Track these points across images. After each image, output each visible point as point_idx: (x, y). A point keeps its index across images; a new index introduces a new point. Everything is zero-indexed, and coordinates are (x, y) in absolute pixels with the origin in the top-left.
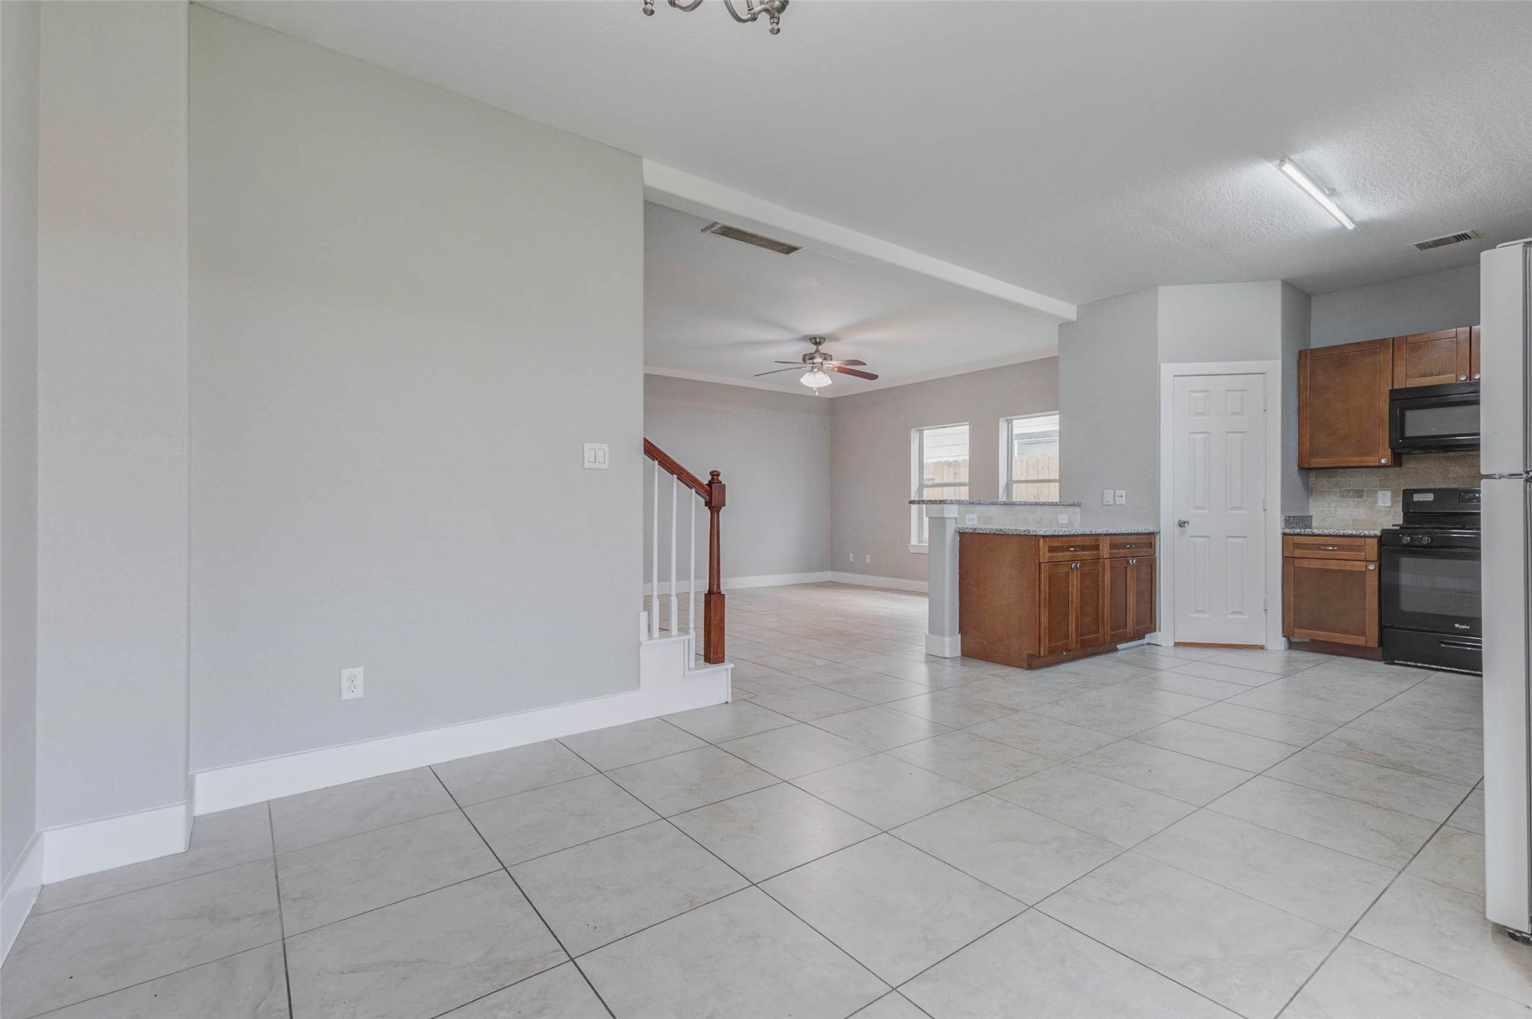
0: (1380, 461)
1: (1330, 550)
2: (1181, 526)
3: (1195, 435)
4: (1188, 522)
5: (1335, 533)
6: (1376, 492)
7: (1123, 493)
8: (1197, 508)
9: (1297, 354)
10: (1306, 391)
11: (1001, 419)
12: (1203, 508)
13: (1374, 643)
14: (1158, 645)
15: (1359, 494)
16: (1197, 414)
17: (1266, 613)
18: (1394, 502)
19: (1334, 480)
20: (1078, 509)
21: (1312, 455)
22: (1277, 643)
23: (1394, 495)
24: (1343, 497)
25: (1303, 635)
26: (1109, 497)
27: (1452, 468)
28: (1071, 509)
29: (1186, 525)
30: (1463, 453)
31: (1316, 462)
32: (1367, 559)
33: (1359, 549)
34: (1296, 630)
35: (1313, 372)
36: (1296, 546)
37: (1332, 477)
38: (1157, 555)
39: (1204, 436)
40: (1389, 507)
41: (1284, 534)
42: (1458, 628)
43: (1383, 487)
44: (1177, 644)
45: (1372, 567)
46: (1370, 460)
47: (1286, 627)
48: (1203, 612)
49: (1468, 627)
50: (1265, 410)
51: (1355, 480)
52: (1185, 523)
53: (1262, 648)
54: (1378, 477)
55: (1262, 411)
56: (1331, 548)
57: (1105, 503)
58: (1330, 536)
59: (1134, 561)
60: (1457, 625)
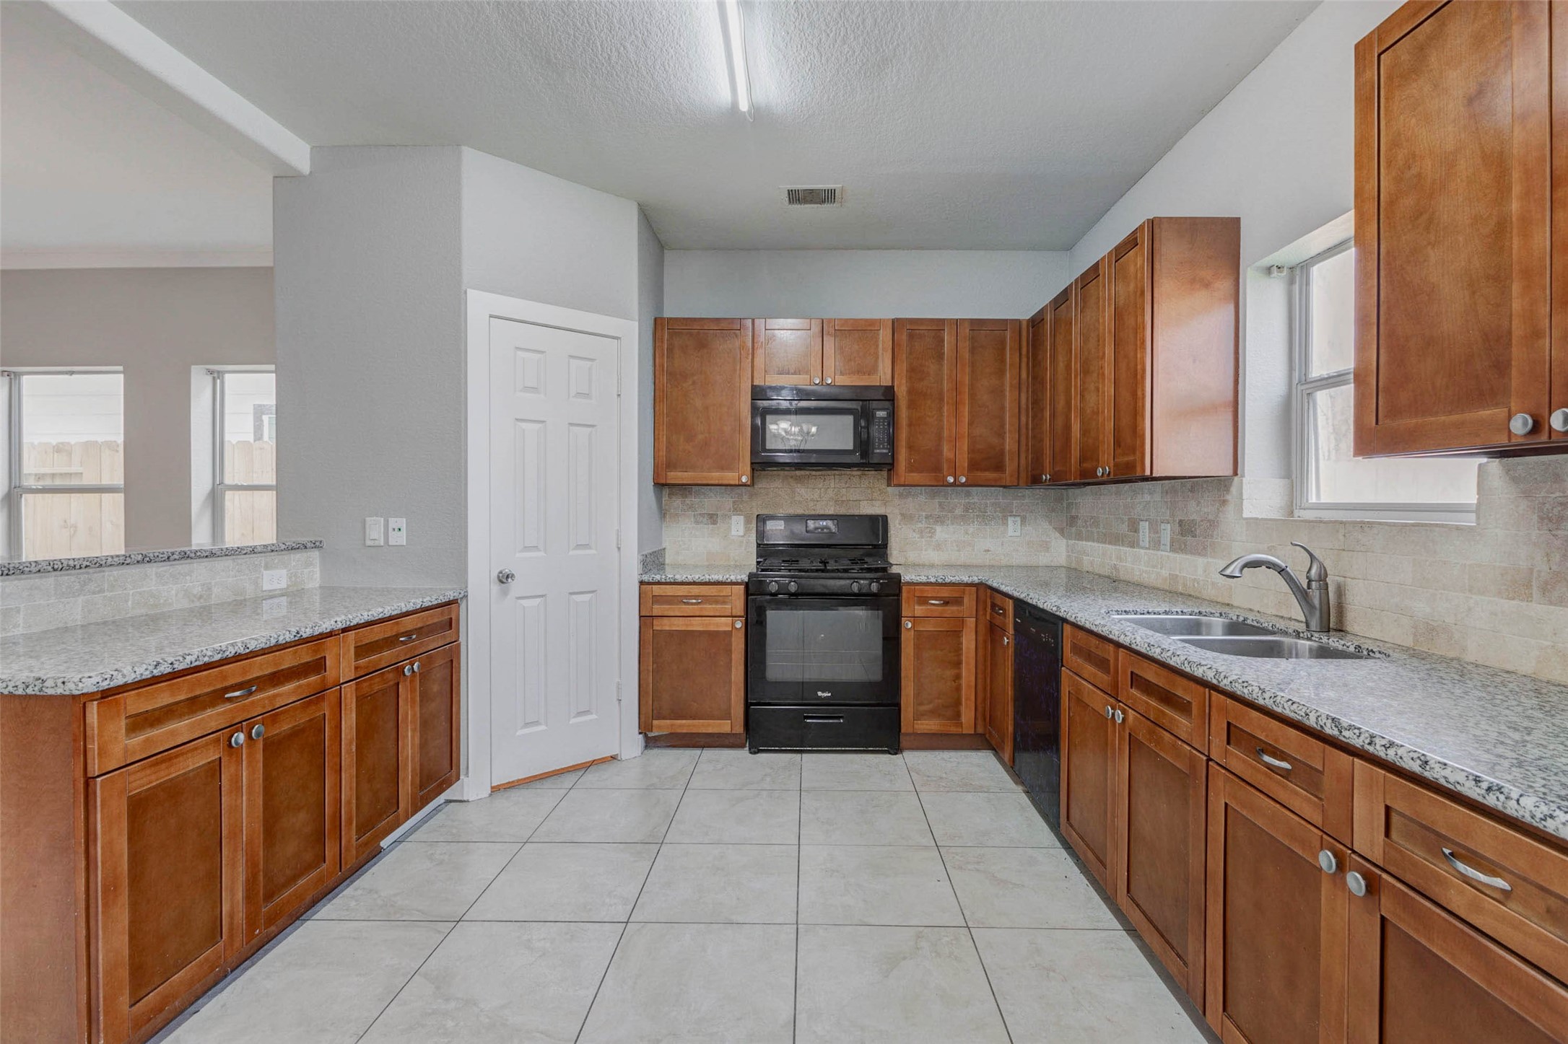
0: (740, 479)
1: (692, 604)
2: (503, 582)
3: (524, 425)
4: (513, 575)
5: (699, 580)
6: (730, 517)
7: (402, 522)
8: (526, 549)
9: (652, 322)
10: (663, 375)
11: (194, 369)
12: (536, 548)
13: (739, 729)
14: (465, 801)
15: (713, 518)
16: (526, 389)
17: (619, 703)
18: (747, 530)
19: (688, 501)
20: (315, 554)
21: (670, 465)
22: (631, 745)
23: (748, 522)
24: (697, 522)
25: (662, 727)
26: (375, 532)
27: (798, 490)
28: (297, 557)
29: (510, 580)
30: (808, 473)
31: (676, 476)
32: (734, 614)
33: (722, 600)
34: (655, 722)
35: (670, 350)
36: (657, 599)
37: (686, 497)
38: (462, 639)
39: (537, 426)
40: (742, 536)
41: (642, 583)
42: (821, 697)
43: (737, 511)
44: (495, 789)
45: (739, 625)
46: (730, 477)
47: (643, 720)
48: (536, 723)
49: (830, 694)
50: (619, 395)
51: (710, 501)
52: (508, 577)
53: (613, 758)
54: (732, 498)
55: (616, 396)
56: (694, 601)
57: (369, 543)
58: (694, 583)
59: (415, 667)
60: (820, 694)
